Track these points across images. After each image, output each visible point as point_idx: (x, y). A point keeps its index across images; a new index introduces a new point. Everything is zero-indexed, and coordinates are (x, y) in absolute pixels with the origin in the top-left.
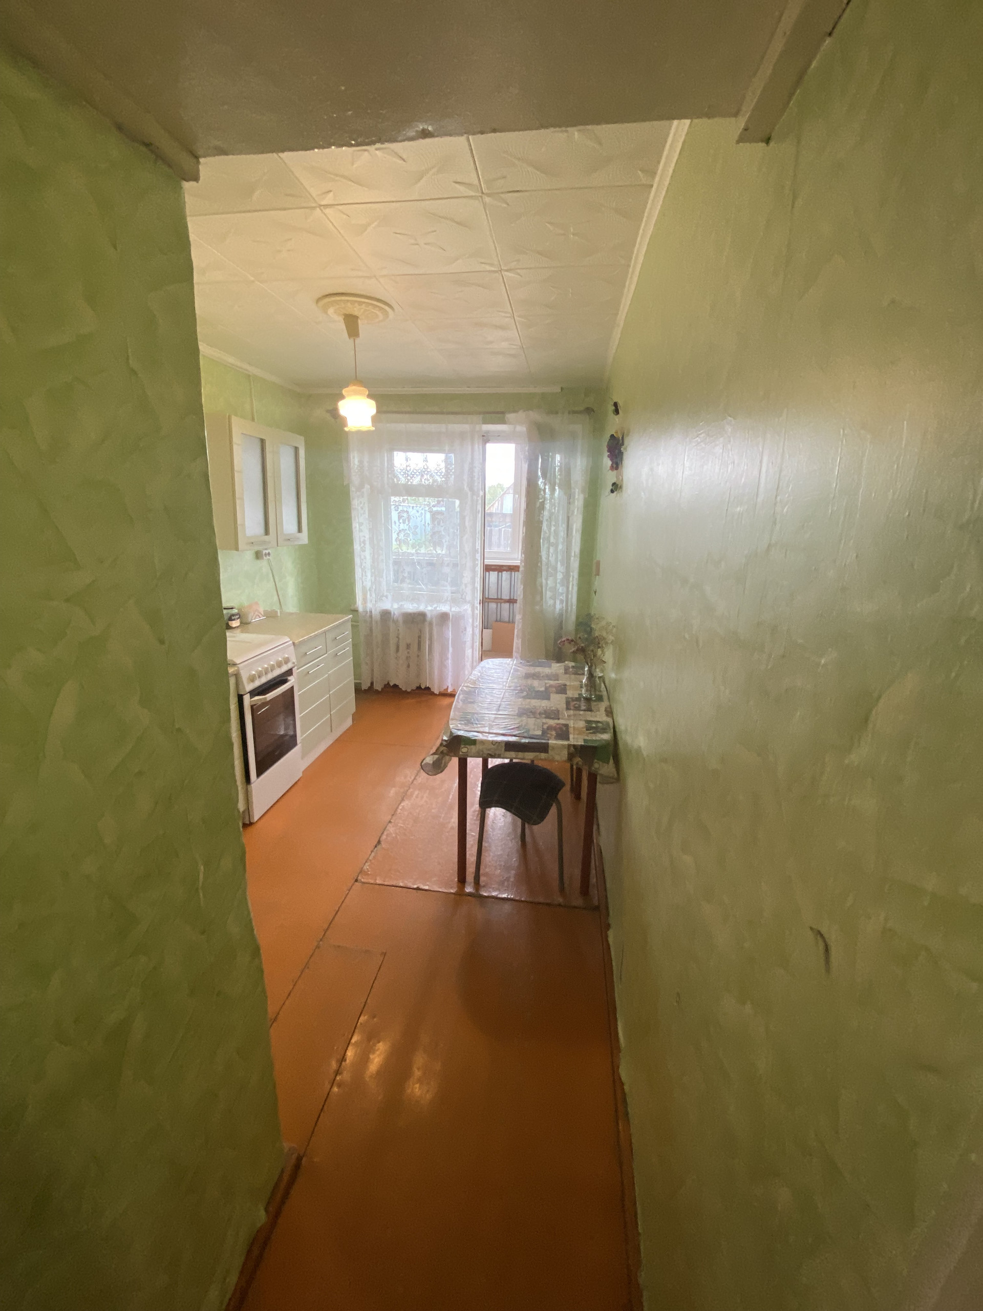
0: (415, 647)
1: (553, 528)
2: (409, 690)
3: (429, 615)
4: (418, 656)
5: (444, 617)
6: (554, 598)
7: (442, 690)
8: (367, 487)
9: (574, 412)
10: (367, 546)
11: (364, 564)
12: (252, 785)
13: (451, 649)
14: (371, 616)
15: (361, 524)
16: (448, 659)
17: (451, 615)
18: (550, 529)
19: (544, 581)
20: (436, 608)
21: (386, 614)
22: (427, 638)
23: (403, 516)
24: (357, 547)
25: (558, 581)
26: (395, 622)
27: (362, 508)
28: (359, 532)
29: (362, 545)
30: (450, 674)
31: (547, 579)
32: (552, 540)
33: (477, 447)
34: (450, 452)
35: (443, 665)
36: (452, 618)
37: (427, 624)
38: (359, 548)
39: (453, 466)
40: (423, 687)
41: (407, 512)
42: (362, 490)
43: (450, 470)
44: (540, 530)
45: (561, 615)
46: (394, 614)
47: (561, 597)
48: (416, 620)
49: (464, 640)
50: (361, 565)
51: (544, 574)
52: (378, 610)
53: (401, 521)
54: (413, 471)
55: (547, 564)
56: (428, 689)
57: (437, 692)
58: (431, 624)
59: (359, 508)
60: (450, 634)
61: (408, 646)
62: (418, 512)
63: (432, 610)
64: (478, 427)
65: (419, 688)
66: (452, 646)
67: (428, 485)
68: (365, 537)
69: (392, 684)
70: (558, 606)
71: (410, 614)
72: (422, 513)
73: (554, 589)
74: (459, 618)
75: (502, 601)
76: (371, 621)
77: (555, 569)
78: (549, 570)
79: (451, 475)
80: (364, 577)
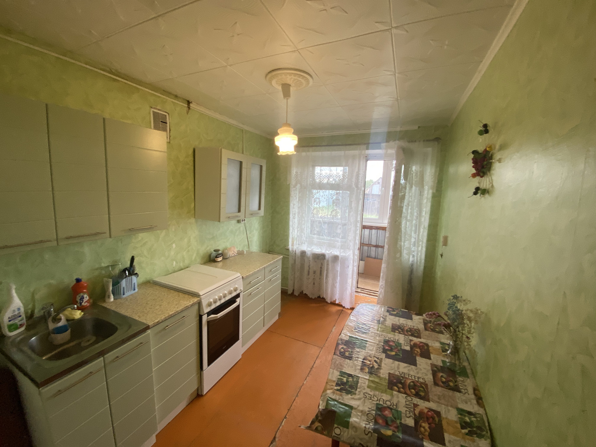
0: (318, 272)
1: (409, 211)
2: (313, 298)
3: (327, 256)
4: (320, 279)
5: (336, 258)
6: (409, 254)
7: (332, 301)
8: (299, 185)
9: (427, 141)
10: (296, 216)
11: (294, 226)
12: (204, 372)
13: (339, 278)
14: (295, 253)
15: (294, 205)
16: (337, 282)
17: (340, 257)
18: (408, 211)
19: (402, 244)
20: (331, 252)
21: (303, 253)
22: (325, 269)
23: (317, 201)
24: (291, 216)
25: (412, 243)
26: (308, 258)
27: (295, 196)
28: (293, 208)
29: (294, 215)
30: (338, 292)
31: (404, 242)
32: (409, 218)
33: (362, 163)
34: (346, 166)
35: (334, 286)
36: (341, 260)
37: (326, 261)
38: (292, 217)
39: (347, 174)
40: (321, 297)
41: (319, 199)
42: (296, 187)
43: (345, 176)
44: (401, 212)
45: (412, 265)
46: (308, 254)
47: (413, 254)
48: (320, 258)
49: (348, 273)
50: (292, 226)
51: (403, 239)
52: (300, 250)
53: (315, 203)
54: (324, 177)
55: (405, 233)
56: (323, 298)
57: (329, 302)
58: (328, 261)
59: (294, 196)
60: (339, 268)
61: (315, 272)
62: (325, 198)
63: (329, 253)
64: (363, 152)
65: (319, 297)
66: (340, 276)
67: (331, 184)
68: (295, 211)
69: (304, 293)
70: (411, 259)
71: (317, 254)
72: (327, 199)
73: (409, 249)
74: (345, 260)
75: (371, 246)
76: (295, 257)
77: (411, 236)
78: (406, 236)
79: (346, 178)
80: (293, 232)
